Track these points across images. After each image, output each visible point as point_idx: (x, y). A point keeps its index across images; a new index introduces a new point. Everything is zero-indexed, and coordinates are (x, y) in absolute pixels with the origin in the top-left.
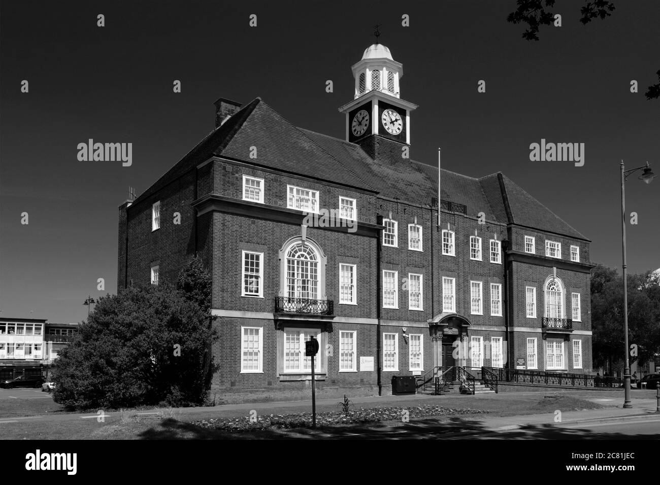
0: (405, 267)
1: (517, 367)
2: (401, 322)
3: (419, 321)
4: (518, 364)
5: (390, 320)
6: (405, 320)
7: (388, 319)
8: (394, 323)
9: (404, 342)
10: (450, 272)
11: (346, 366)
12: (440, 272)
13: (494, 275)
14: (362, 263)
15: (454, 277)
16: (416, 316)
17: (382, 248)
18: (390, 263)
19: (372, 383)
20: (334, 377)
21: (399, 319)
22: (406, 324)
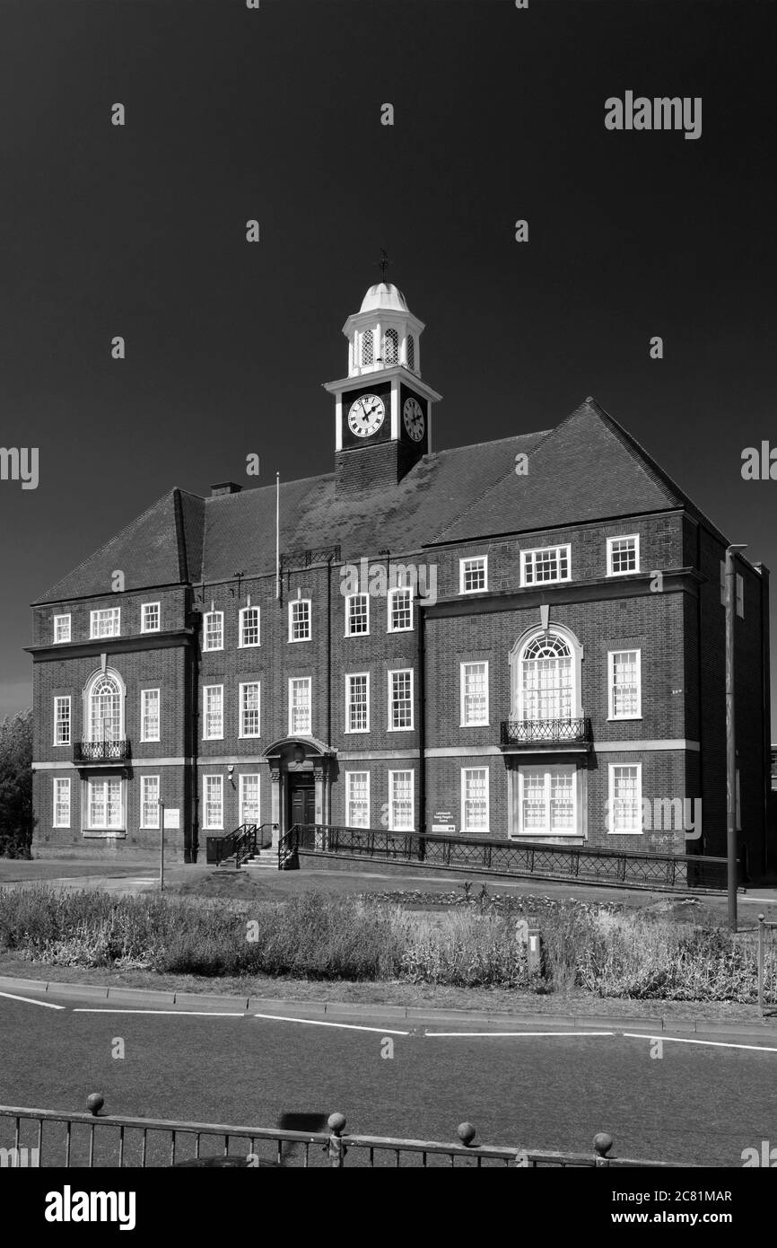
0: (233, 676)
1: (434, 826)
2: (226, 758)
3: (254, 754)
4: (437, 822)
5: (213, 756)
6: (233, 755)
7: (209, 755)
8: (217, 761)
9: (232, 787)
10: (301, 669)
11: (149, 822)
12: (285, 672)
13: (396, 655)
14: (166, 683)
15: (309, 675)
16: (248, 748)
17: (202, 655)
18: (213, 675)
19: (177, 844)
20: (135, 834)
21: (225, 754)
22: (233, 760)
